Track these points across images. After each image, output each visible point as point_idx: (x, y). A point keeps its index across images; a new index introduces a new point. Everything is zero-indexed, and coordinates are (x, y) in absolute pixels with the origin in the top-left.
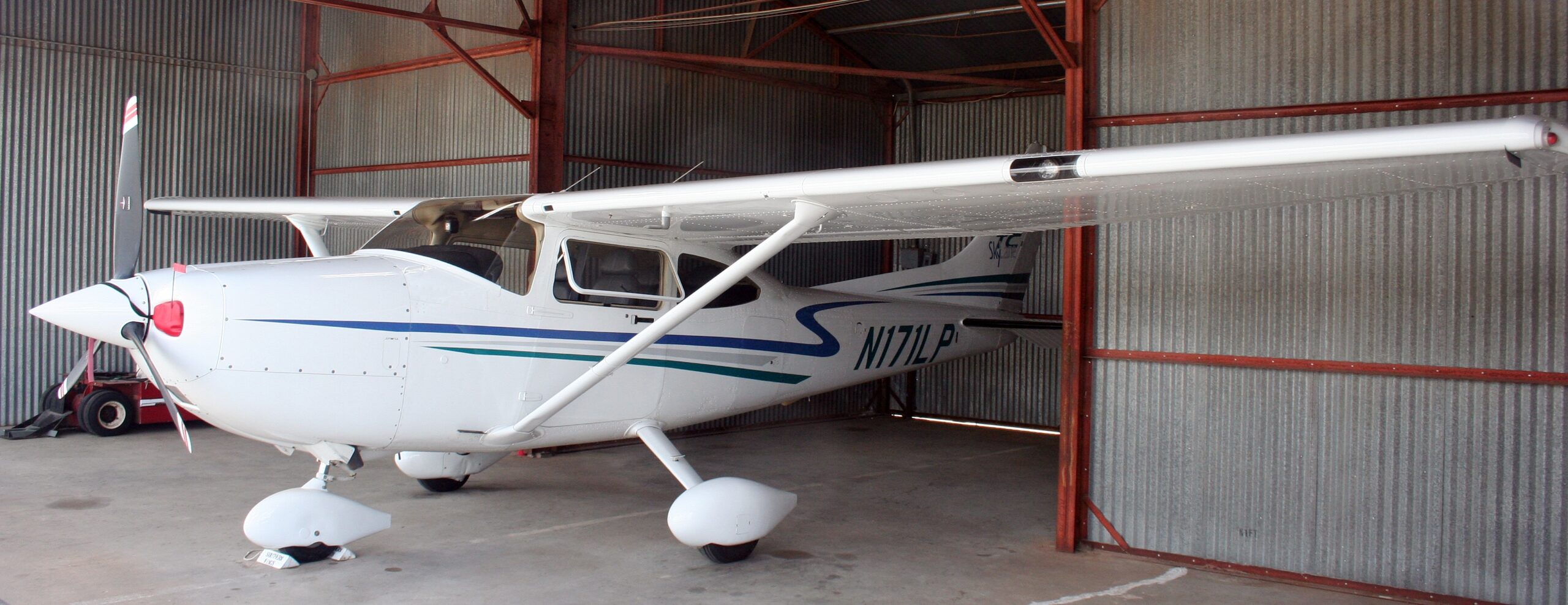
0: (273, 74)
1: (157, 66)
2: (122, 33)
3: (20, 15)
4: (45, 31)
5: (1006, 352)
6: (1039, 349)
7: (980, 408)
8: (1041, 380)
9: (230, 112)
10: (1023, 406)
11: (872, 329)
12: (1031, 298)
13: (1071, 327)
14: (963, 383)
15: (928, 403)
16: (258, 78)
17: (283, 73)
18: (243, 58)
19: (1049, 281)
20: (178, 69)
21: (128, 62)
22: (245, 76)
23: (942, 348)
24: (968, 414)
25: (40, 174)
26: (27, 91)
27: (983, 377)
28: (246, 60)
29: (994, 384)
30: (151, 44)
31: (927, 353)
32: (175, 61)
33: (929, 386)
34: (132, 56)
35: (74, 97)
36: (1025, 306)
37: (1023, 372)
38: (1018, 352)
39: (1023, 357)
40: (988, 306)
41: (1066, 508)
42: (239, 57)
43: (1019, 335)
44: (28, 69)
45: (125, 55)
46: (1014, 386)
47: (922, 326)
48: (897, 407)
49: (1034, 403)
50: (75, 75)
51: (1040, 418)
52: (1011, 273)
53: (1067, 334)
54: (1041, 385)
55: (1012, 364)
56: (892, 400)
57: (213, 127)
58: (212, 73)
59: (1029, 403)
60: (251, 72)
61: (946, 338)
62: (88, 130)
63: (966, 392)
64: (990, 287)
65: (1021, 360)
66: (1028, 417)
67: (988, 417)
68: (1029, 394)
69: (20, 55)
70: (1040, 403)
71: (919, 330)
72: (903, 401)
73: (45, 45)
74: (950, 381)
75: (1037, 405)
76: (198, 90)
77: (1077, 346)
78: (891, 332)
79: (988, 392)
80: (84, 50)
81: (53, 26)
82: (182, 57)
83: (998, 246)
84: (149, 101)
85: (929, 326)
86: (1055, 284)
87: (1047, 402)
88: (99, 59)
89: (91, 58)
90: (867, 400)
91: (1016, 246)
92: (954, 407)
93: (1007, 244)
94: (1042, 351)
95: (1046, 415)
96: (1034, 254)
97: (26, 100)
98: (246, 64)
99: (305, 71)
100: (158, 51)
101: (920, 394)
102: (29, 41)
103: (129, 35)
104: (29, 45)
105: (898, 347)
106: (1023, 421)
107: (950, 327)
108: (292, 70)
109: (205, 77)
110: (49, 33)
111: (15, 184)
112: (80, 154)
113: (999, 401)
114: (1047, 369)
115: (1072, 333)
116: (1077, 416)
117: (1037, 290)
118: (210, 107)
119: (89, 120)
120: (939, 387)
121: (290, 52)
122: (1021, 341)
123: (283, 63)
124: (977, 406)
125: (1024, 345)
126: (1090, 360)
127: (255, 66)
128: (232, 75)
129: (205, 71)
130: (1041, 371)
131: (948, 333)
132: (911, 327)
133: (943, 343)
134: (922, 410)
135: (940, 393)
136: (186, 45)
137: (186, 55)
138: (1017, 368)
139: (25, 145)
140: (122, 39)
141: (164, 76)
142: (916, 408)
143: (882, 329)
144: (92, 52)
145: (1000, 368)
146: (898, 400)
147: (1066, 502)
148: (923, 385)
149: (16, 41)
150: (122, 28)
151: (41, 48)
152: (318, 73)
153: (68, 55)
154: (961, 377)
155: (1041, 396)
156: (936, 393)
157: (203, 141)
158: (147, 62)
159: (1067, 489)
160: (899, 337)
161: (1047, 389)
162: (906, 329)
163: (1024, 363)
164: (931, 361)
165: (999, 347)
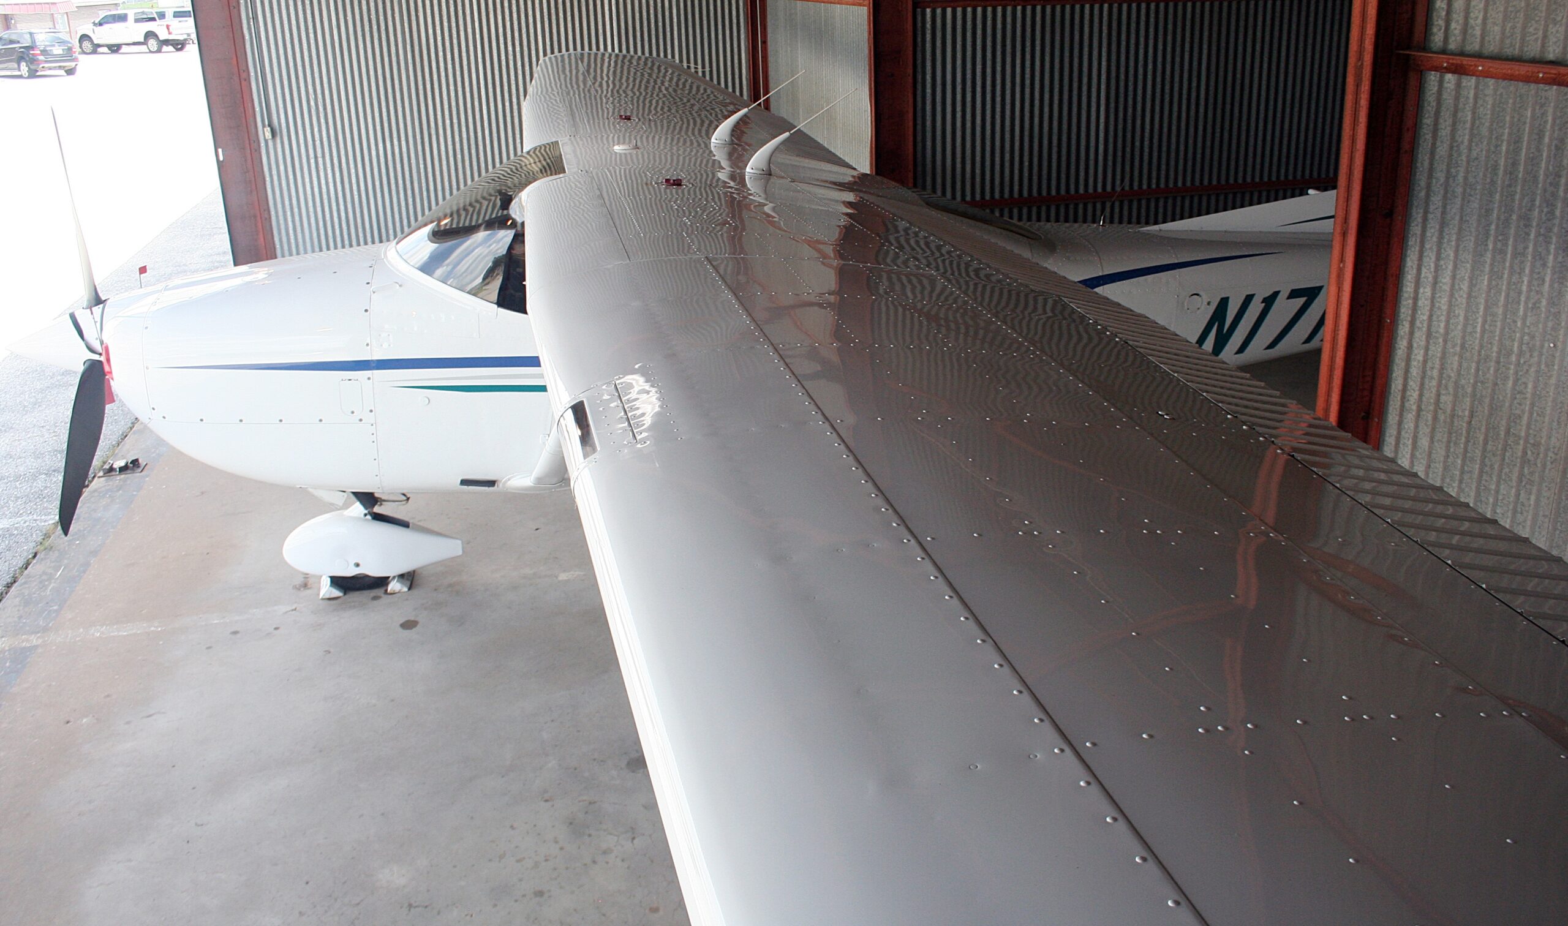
78: (1269, 300)
162: (1307, 293)
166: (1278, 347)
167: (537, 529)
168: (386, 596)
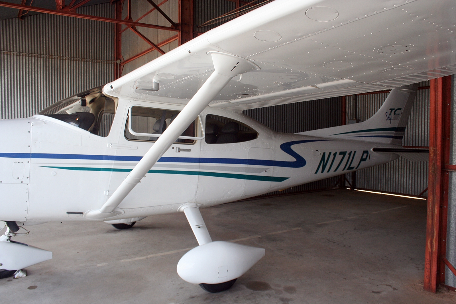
0: (104, 62)
1: (59, 60)
2: (45, 48)
3: (5, 43)
4: (15, 48)
5: (395, 163)
6: (410, 162)
7: (383, 187)
8: (411, 175)
9: (88, 76)
10: (402, 186)
11: (324, 154)
12: (406, 139)
13: (435, 151)
14: (376, 176)
15: (361, 184)
16: (98, 64)
17: (108, 61)
18: (92, 56)
19: (414, 132)
20: (67, 61)
21: (47, 59)
22: (93, 63)
23: (362, 162)
24: (378, 189)
25: (16, 101)
26: (9, 71)
27: (384, 173)
28: (93, 57)
29: (389, 176)
30: (56, 52)
31: (355, 164)
32: (65, 58)
33: (361, 177)
34: (49, 57)
35: (27, 73)
36: (403, 143)
37: (403, 172)
38: (400, 163)
39: (403, 164)
40: (386, 142)
41: (431, 265)
42: (90, 56)
43: (401, 156)
44: (9, 63)
45: (46, 57)
46: (398, 177)
47: (351, 152)
48: (349, 185)
49: (407, 185)
50: (27, 64)
51: (410, 192)
52: (397, 127)
53: (432, 155)
54: (411, 177)
55: (397, 168)
56: (346, 182)
57: (81, 83)
58: (80, 62)
59: (405, 185)
60: (95, 62)
61: (364, 157)
62: (33, 85)
63: (377, 180)
64: (386, 133)
65: (401, 166)
66: (405, 191)
67: (387, 190)
68: (405, 181)
69: (6, 58)
70: (410, 185)
71: (350, 154)
72: (351, 183)
73: (15, 54)
74: (370, 175)
75: (409, 186)
76: (75, 69)
77: (439, 163)
78: (335, 155)
79: (387, 180)
80: (30, 55)
81: (18, 47)
82: (68, 57)
83: (390, 114)
84: (56, 73)
85: (355, 152)
86: (417, 133)
87: (413, 184)
88: (36, 58)
89: (33, 58)
90: (336, 183)
91: (399, 114)
92: (372, 186)
93: (395, 114)
94: (411, 162)
95: (413, 190)
96: (408, 119)
97: (9, 74)
98: (93, 59)
99: (116, 61)
100: (59, 55)
101: (358, 180)
102: (9, 52)
103: (47, 49)
104: (9, 54)
105: (339, 162)
106: (402, 192)
107: (366, 152)
108: (111, 60)
109: (77, 64)
110: (16, 49)
111: (7, 105)
112: (31, 94)
113: (392, 184)
114: (414, 170)
115: (435, 155)
116: (439, 208)
117: (409, 136)
118: (80, 75)
119: (33, 81)
120: (366, 178)
121: (110, 54)
122: (401, 158)
123: (108, 58)
124: (382, 185)
125: (403, 160)
126: (448, 172)
127: (97, 59)
128: (88, 63)
129: (77, 62)
130: (411, 171)
131: (365, 155)
132: (346, 152)
133: (362, 160)
134: (359, 187)
135: (366, 180)
136: (70, 52)
137: (70, 56)
138: (400, 169)
139: (9, 91)
140: (45, 51)
141: (61, 64)
142: (356, 186)
143: (330, 153)
144: (33, 56)
145: (392, 169)
146: (348, 182)
147: (431, 261)
148: (359, 176)
149: (4, 52)
150: (45, 47)
151: (13, 55)
152: (121, 61)
153: (24, 57)
154: (375, 173)
155: (410, 182)
156: (364, 180)
157: (77, 88)
158: (55, 59)
159: (431, 253)
160: (339, 157)
161: (413, 179)
162: (343, 153)
163: (403, 167)
164: (356, 168)
165: (391, 161)
166: (337, 171)
167: (78, 253)
168: (15, 279)
